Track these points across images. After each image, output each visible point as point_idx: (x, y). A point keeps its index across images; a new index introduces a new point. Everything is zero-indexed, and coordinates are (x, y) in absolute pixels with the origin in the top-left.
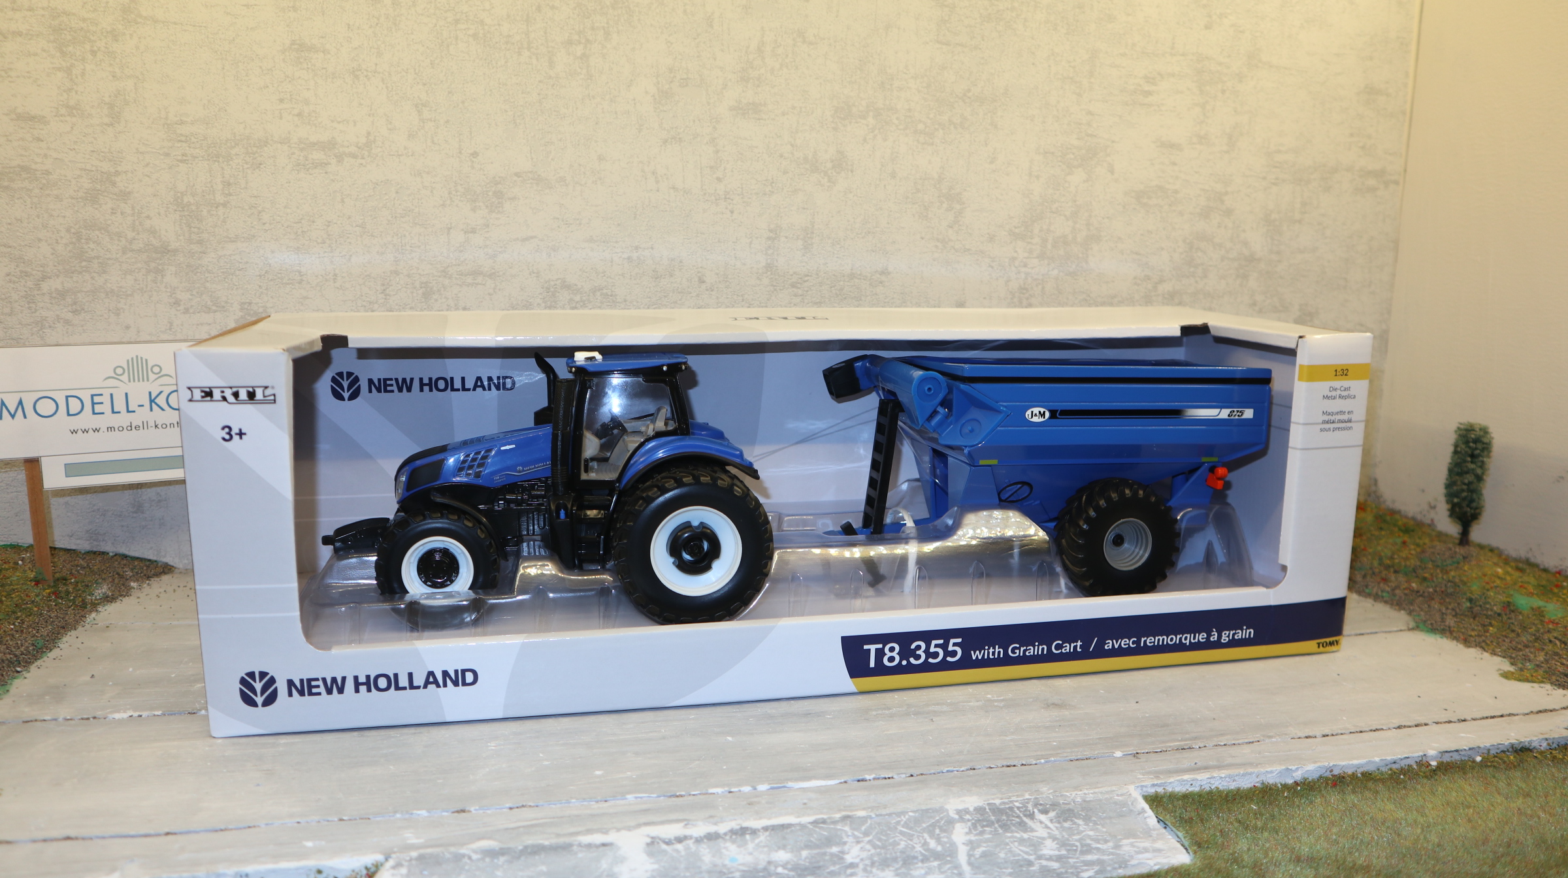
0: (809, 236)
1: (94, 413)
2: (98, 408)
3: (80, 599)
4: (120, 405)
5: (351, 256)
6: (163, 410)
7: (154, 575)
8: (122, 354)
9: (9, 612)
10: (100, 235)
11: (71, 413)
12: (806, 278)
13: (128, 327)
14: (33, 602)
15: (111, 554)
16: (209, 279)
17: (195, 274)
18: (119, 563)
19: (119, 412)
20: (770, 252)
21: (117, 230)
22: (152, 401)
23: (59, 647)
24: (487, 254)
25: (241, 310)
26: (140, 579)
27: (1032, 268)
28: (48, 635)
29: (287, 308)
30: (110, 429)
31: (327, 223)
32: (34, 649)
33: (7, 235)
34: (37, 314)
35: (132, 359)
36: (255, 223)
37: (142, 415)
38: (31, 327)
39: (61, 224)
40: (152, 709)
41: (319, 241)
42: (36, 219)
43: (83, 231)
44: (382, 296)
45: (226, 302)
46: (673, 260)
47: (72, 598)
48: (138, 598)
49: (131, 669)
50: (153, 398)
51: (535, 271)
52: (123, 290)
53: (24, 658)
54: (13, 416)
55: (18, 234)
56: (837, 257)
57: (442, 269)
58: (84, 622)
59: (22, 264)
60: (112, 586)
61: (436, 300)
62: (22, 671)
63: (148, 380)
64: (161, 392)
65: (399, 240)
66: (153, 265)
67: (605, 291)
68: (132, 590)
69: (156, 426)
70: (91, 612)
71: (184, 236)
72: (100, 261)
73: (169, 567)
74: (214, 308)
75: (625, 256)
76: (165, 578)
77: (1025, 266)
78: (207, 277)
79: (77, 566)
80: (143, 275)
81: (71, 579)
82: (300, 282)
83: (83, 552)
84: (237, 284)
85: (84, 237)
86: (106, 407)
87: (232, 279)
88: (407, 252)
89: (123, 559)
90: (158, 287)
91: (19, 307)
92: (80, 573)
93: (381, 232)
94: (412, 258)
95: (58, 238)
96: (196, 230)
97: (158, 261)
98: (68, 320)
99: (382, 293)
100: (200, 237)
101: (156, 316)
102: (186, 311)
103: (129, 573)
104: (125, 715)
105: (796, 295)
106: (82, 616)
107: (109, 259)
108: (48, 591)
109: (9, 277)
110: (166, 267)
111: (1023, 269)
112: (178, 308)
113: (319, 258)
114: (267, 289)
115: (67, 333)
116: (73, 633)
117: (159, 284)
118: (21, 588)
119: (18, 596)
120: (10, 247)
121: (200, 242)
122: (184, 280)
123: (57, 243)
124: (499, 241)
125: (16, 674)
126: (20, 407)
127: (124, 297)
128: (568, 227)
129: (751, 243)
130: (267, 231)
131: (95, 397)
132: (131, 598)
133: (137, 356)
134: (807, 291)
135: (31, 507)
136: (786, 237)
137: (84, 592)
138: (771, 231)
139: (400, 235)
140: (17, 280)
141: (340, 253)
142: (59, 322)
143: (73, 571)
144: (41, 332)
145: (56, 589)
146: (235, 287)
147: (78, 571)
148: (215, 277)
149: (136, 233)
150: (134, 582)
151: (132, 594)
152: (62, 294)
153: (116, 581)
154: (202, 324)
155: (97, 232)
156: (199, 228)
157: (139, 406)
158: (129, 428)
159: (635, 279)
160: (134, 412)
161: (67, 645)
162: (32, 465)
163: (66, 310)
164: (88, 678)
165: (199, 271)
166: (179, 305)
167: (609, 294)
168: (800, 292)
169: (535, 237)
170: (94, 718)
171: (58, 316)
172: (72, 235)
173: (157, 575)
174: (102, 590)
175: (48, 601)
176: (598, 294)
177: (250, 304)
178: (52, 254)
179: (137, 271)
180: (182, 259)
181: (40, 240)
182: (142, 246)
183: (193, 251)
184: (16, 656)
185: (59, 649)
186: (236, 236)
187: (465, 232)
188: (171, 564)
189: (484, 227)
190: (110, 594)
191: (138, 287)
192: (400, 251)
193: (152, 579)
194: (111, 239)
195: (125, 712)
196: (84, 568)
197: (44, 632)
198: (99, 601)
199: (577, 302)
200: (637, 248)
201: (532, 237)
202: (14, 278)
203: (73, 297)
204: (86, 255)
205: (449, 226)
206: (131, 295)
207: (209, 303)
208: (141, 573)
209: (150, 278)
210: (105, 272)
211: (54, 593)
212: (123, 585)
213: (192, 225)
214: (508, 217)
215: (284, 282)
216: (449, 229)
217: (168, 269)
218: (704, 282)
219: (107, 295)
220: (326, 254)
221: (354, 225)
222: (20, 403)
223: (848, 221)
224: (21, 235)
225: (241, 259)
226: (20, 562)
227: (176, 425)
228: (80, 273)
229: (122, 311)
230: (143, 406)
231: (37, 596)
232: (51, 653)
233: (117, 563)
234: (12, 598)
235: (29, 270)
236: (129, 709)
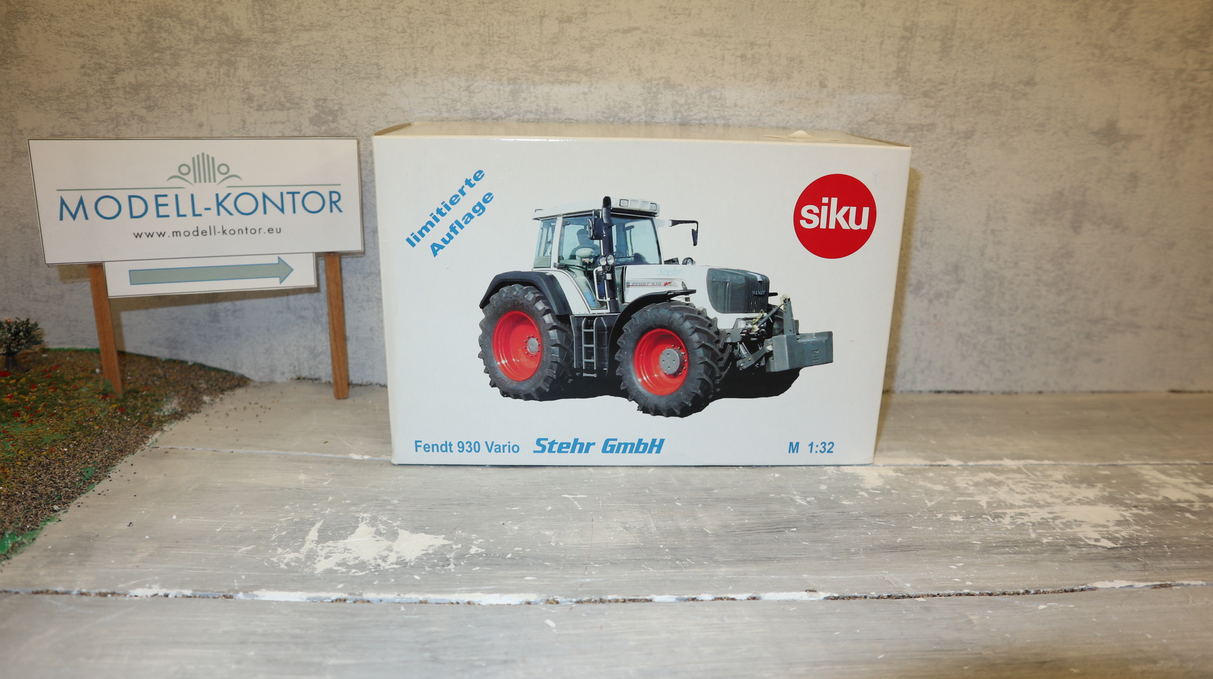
0: (949, 36)
1: (159, 216)
2: (162, 211)
3: (147, 416)
4: (186, 208)
5: (433, 47)
6: (231, 214)
7: (228, 388)
8: (187, 150)
9: (66, 431)
10: (172, 24)
11: (134, 214)
12: (941, 87)
13: (201, 125)
14: (96, 419)
15: (190, 363)
16: (282, 73)
17: (269, 67)
18: (196, 374)
19: (185, 216)
20: (903, 54)
21: (189, 17)
22: (219, 204)
23: (109, 477)
24: (584, 47)
25: (316, 106)
26: (214, 393)
27: (1202, 82)
28: (101, 461)
29: (364, 106)
30: (176, 233)
31: (408, 9)
32: (81, 480)
33: (80, 23)
34: (112, 110)
35: (198, 156)
36: (331, 9)
37: (210, 219)
38: (106, 124)
39: (132, 11)
40: (182, 585)
41: (399, 30)
42: (108, 5)
43: (154, 18)
44: (466, 93)
45: (300, 99)
46: (792, 59)
47: (138, 414)
48: (207, 415)
49: (174, 517)
50: (220, 200)
51: (636, 68)
52: (196, 84)
53: (66, 492)
54: (74, 217)
55: (91, 22)
56: (978, 63)
57: (533, 63)
58: (145, 444)
59: (96, 56)
60: (183, 400)
61: (525, 99)
62: (59, 510)
63: (215, 181)
64: (229, 195)
65: (487, 30)
66: (225, 56)
67: (713, 93)
68: (204, 406)
69: (224, 232)
70: (155, 431)
71: (257, 23)
72: (172, 52)
73: (245, 380)
74: (288, 105)
75: (739, 53)
76: (239, 392)
77: (1194, 79)
78: (281, 71)
79: (154, 375)
80: (216, 68)
81: (143, 391)
82: (378, 77)
83: (164, 360)
84: (312, 78)
85: (156, 26)
86: (171, 210)
87: (306, 73)
88: (495, 43)
89: (200, 369)
90: (231, 81)
91: (95, 103)
92: (155, 384)
93: (467, 20)
94: (500, 51)
95: (131, 27)
96: (269, 17)
97: (230, 52)
98: (142, 117)
99: (466, 90)
100: (273, 25)
101: (229, 113)
102: (260, 108)
103: (204, 386)
104: (150, 592)
105: (927, 106)
106: (145, 437)
107: (181, 50)
108: (114, 406)
109: (84, 70)
110: (238, 59)
111: (1191, 84)
112: (251, 105)
113: (399, 49)
114: (342, 84)
115: (142, 130)
116: (129, 458)
117: (231, 78)
118: (86, 402)
119: (81, 411)
120: (83, 36)
121: (274, 31)
122: (257, 73)
123: (129, 32)
124: (598, 32)
125: (52, 514)
126: (81, 206)
127: (197, 92)
128: (676, 18)
129: (882, 42)
130: (344, 18)
131: (159, 198)
132: (200, 415)
133: (203, 154)
134: (940, 102)
135: (97, 316)
136: (923, 37)
137: (153, 407)
138: (906, 29)
139: (487, 24)
140: (91, 72)
141: (422, 44)
142: (134, 119)
143: (150, 382)
144: (116, 130)
145: (123, 404)
146: (310, 82)
147: (153, 382)
148: (289, 70)
149: (207, 20)
150: (207, 395)
151: (202, 409)
152: (136, 88)
153: (189, 394)
154: (275, 123)
155: (169, 20)
156: (272, 15)
157: (206, 209)
158: (196, 233)
159: (748, 81)
160: (200, 215)
161: (119, 474)
162: (96, 270)
163: (140, 106)
164: (124, 526)
165: (272, 63)
166: (252, 101)
167: (718, 97)
168: (932, 102)
169: (638, 28)
170: (113, 594)
171: (132, 112)
172: (143, 23)
173: (232, 388)
174: (172, 405)
175: (112, 418)
176: (705, 96)
177: (325, 100)
178: (125, 44)
179: (209, 63)
180: (255, 50)
181: (112, 29)
182: (214, 35)
183: (266, 41)
184: (58, 489)
185: (109, 479)
186: (311, 23)
187: (560, 22)
188: (247, 375)
189: (582, 16)
190: (180, 410)
191: (210, 80)
192: (487, 42)
193: (226, 393)
194: (183, 27)
195: (150, 588)
196: (161, 378)
197: (98, 457)
198: (167, 418)
199: (681, 106)
200: (752, 44)
201: (635, 29)
202: (88, 71)
203: (146, 91)
204: (158, 45)
205: (542, 14)
206: (204, 90)
207: (283, 99)
208: (216, 385)
209: (222, 71)
210: (177, 64)
211: (121, 409)
212: (195, 399)
213: (266, 11)
214: (609, 4)
215: (361, 76)
216: (542, 17)
217: (240, 61)
218: (825, 86)
219: (180, 89)
220: (406, 45)
221: (438, 12)
222: (81, 202)
223: (995, 20)
224: (94, 23)
225: (317, 50)
226: (98, 371)
227: (244, 231)
228: (153, 65)
229: (194, 107)
230: (209, 209)
231: (102, 411)
232: (100, 485)
233: (193, 373)
234: (74, 414)
235: (103, 62)
236: (156, 582)
